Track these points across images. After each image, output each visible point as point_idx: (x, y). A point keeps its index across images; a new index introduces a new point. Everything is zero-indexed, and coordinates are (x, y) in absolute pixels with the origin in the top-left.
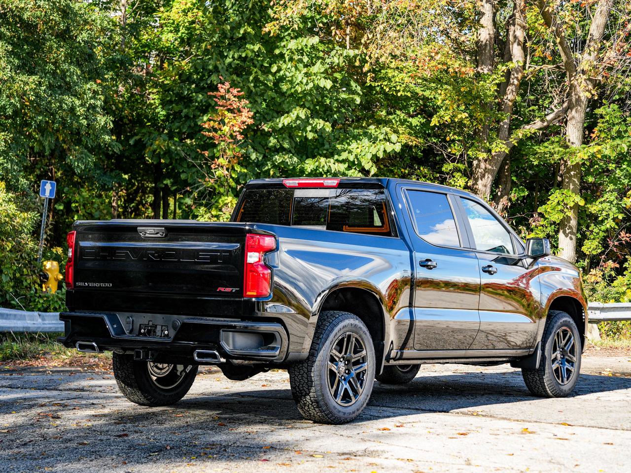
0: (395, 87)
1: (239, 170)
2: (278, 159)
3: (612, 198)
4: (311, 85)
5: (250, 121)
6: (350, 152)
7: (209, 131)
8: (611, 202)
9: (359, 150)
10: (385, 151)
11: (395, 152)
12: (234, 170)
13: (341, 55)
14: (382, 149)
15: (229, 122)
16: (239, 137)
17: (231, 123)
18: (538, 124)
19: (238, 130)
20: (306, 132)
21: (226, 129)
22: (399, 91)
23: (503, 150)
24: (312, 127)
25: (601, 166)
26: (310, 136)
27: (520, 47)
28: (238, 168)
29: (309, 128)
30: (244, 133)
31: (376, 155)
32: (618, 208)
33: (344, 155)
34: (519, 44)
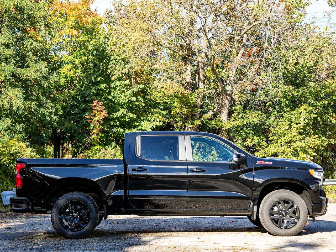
0: (156, 99)
1: (101, 135)
2: (115, 130)
3: (241, 142)
4: (127, 100)
5: (106, 115)
6: (142, 126)
7: (89, 119)
8: (241, 144)
9: (145, 125)
10: (156, 125)
11: (160, 125)
12: (99, 135)
13: (137, 87)
14: (155, 125)
15: (97, 116)
16: (102, 122)
17: (99, 116)
18: (211, 113)
19: (101, 119)
20: (125, 118)
21: (96, 119)
22: (158, 100)
23: (199, 124)
24: (128, 117)
25: (236, 129)
26: (127, 120)
27: (202, 83)
28: (100, 134)
29: (127, 117)
30: (104, 120)
31: (153, 127)
32: (243, 146)
33: (140, 127)
34: (202, 82)
